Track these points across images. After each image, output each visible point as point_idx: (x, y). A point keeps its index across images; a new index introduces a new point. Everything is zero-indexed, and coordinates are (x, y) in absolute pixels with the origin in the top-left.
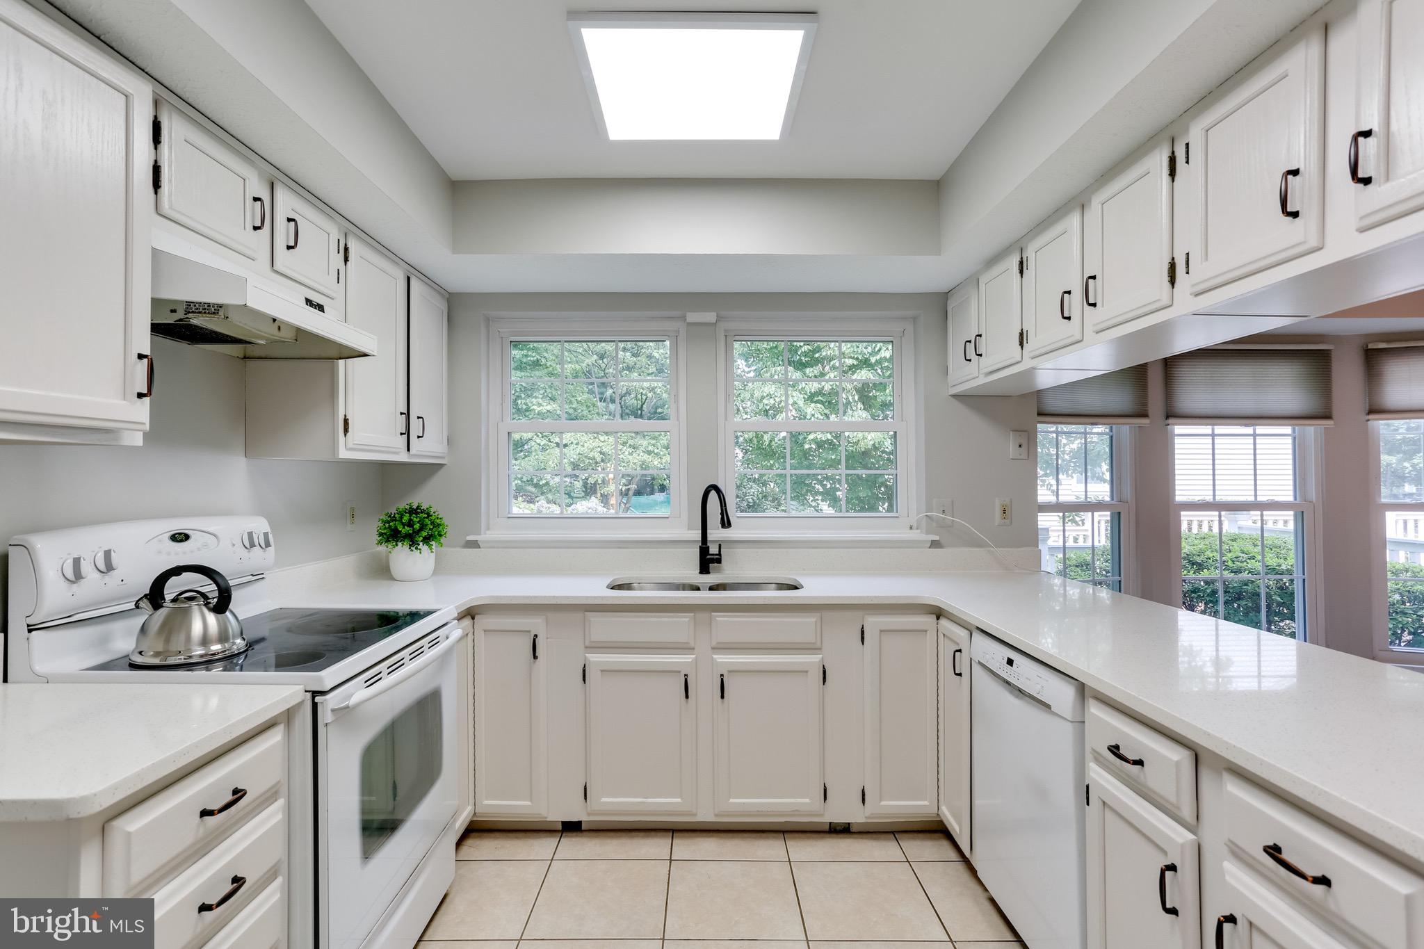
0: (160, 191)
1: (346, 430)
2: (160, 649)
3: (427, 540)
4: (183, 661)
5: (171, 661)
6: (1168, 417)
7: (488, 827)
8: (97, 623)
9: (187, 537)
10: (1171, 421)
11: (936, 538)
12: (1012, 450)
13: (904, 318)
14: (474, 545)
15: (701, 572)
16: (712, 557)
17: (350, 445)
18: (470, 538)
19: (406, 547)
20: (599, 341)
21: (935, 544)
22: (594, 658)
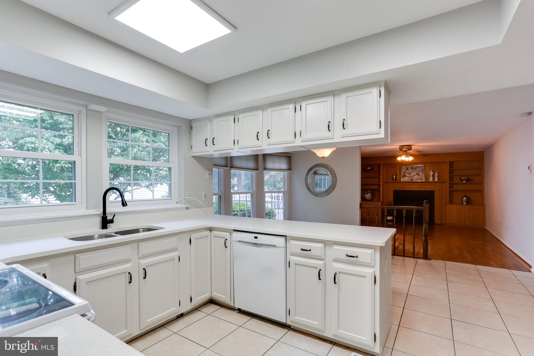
6: (231, 167)
10: (232, 168)
11: (188, 206)
12: (208, 176)
13: (175, 126)
15: (103, 229)
16: (109, 221)
21: (187, 208)
22: (82, 277)
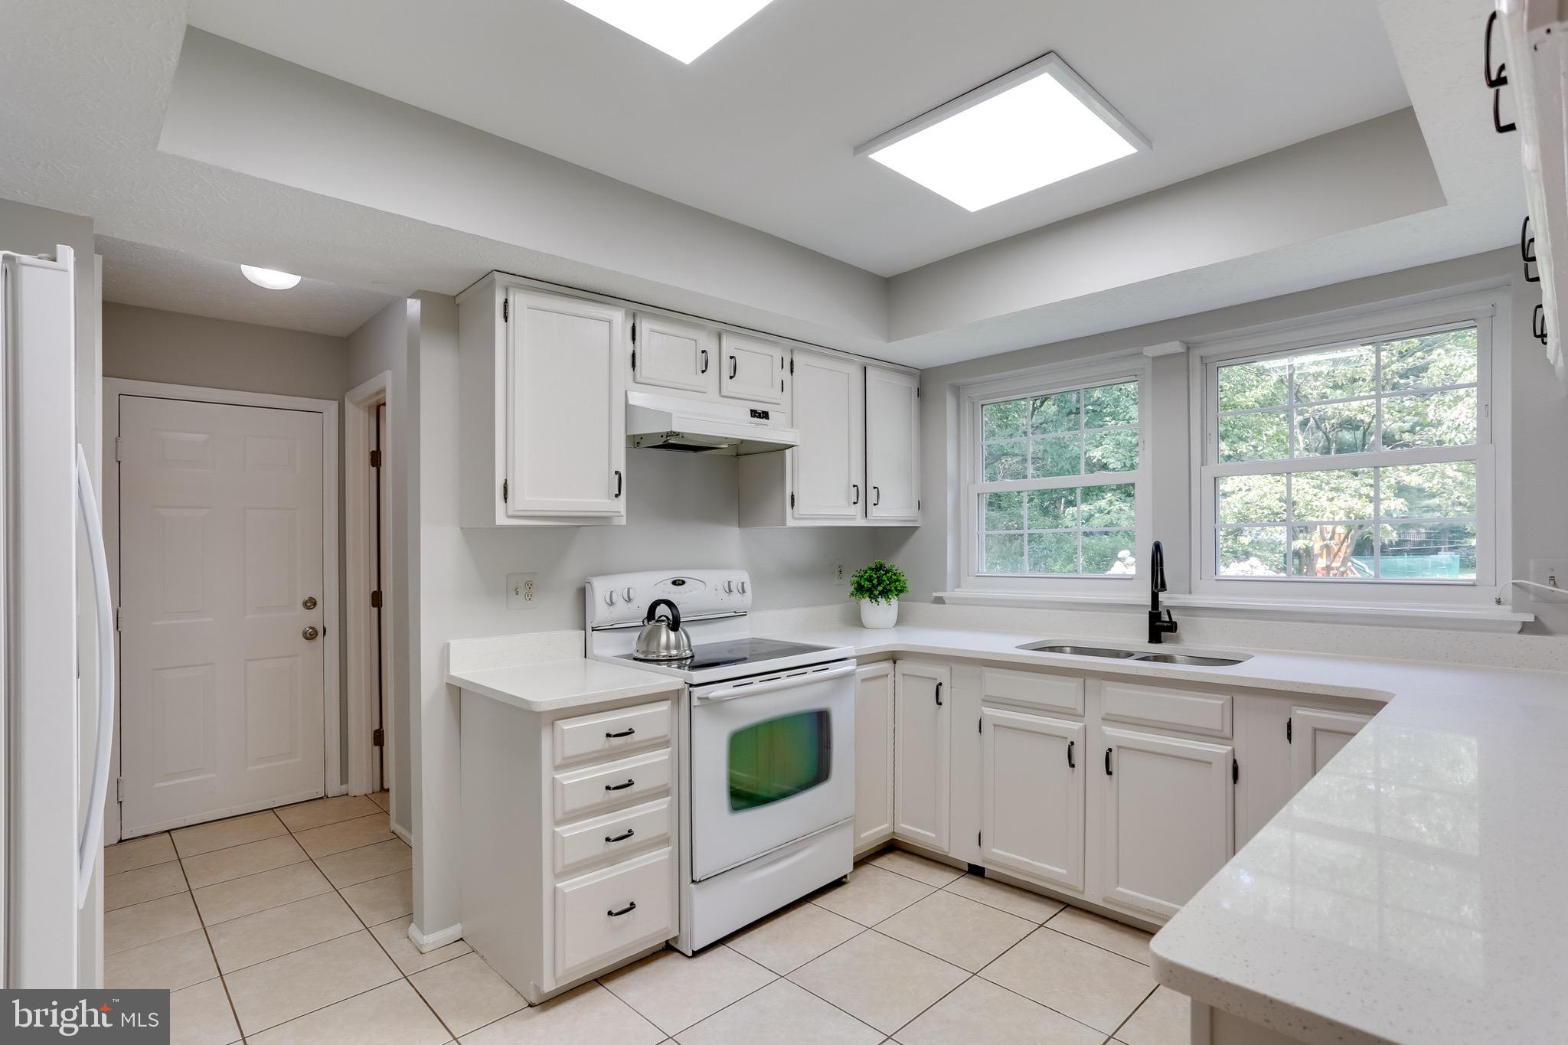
0: (636, 368)
1: (793, 505)
2: (645, 649)
3: (885, 593)
4: (656, 658)
5: (650, 657)
7: (909, 849)
8: (626, 631)
9: (683, 582)
14: (940, 601)
15: (1150, 641)
16: (1162, 624)
17: (796, 516)
18: (935, 594)
19: (868, 599)
20: (1093, 388)
22: (988, 711)
